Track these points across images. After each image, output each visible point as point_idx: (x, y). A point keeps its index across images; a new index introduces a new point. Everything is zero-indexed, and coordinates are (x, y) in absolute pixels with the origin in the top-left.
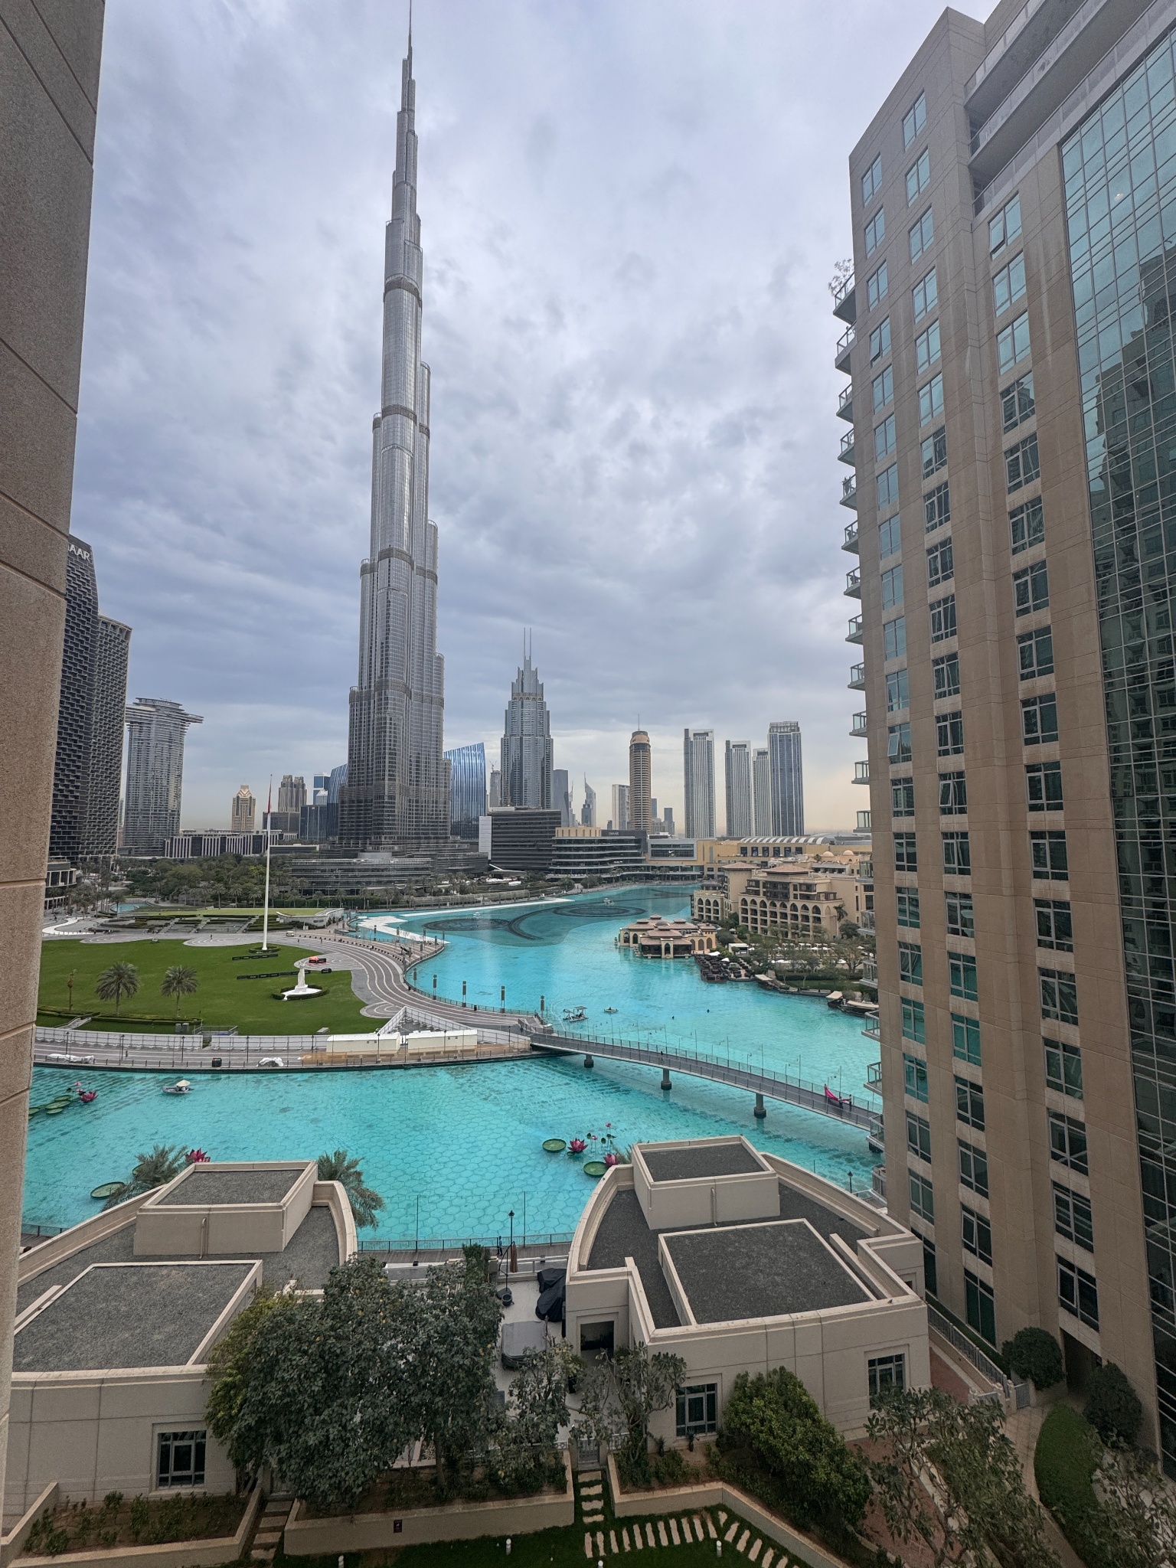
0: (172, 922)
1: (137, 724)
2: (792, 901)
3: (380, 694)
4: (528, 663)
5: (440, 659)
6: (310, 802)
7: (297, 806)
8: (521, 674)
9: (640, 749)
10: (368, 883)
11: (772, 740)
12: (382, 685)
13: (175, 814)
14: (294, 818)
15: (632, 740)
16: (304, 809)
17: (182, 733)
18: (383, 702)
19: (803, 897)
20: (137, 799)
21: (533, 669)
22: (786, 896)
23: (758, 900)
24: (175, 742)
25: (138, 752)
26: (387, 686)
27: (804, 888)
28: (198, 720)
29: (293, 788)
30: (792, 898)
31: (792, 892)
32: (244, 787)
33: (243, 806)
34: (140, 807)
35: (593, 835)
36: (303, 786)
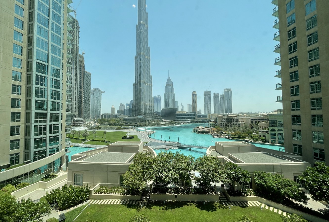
0: (102, 128)
1: (93, 93)
2: (233, 123)
3: (139, 84)
4: (169, 78)
5: (151, 76)
6: (125, 108)
7: (123, 109)
8: (168, 80)
9: (194, 95)
10: (139, 122)
11: (225, 92)
12: (140, 82)
13: (100, 111)
14: (123, 112)
15: (193, 93)
16: (125, 109)
17: (101, 95)
18: (140, 86)
19: (236, 122)
20: (93, 108)
21: (170, 79)
22: (232, 122)
23: (224, 123)
24: (100, 97)
25: (93, 99)
26: (141, 82)
27: (236, 120)
28: (104, 92)
29: (122, 106)
30: (233, 122)
31: (233, 121)
32: (113, 106)
33: (113, 110)
34: (94, 109)
35: (185, 113)
36: (124, 105)
